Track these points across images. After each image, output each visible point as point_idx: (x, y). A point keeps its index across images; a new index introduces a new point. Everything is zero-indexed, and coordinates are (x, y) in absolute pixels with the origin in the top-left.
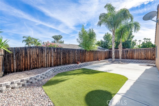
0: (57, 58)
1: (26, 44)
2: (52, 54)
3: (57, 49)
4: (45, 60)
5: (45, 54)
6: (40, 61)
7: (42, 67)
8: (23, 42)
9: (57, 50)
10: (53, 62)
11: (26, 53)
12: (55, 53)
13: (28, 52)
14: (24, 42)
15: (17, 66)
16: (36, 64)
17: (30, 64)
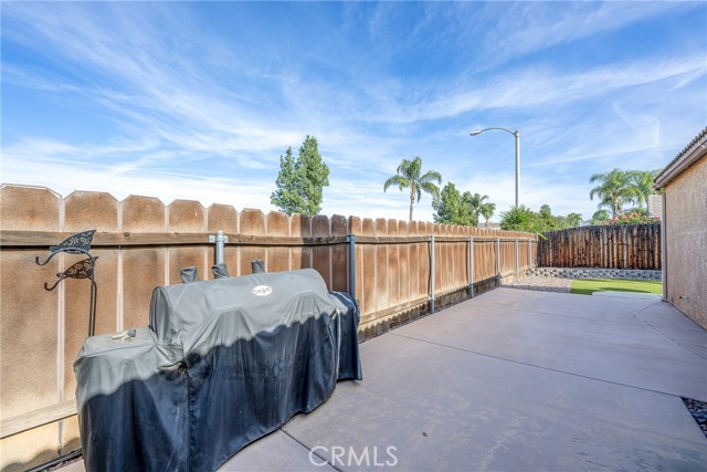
0: (639, 250)
1: (603, 203)
2: (624, 239)
3: (640, 227)
4: (604, 251)
5: (604, 239)
6: (592, 253)
7: (597, 265)
8: (592, 198)
9: (638, 230)
10: (625, 258)
11: (567, 239)
12: (633, 237)
13: (570, 237)
14: (596, 196)
15: (555, 258)
16: (584, 259)
17: (574, 258)
